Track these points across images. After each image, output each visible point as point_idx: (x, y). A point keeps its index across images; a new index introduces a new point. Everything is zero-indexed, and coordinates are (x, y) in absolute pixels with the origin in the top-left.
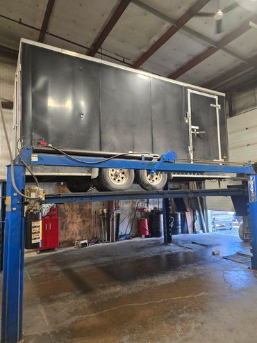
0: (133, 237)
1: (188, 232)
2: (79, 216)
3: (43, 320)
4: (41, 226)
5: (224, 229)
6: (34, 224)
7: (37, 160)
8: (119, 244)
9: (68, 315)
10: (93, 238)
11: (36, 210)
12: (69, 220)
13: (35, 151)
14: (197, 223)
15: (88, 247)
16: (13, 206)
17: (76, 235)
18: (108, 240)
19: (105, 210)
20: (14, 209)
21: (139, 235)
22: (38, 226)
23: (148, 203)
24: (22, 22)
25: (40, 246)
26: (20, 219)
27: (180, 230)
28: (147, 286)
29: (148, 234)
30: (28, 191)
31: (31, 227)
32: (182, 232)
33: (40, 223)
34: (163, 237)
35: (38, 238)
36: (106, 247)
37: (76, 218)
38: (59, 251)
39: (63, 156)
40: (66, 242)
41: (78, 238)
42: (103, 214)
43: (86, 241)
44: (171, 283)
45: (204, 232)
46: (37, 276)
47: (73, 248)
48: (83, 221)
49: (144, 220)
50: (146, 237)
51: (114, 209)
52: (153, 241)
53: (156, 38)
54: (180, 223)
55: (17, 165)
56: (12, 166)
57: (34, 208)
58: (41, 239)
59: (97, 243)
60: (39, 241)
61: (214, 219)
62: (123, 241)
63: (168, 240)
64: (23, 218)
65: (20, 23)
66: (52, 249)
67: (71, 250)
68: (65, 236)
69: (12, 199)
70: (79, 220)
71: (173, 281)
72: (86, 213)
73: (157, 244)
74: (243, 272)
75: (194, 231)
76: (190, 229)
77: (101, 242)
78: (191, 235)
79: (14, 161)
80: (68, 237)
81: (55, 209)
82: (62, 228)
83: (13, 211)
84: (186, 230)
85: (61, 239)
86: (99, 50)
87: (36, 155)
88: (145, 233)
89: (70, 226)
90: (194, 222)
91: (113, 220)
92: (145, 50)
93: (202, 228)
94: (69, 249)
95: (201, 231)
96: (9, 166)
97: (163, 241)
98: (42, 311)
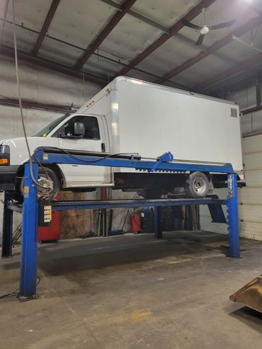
0: (125, 233)
4: (51, 210)
6: (46, 208)
7: (47, 158)
13: (46, 152)
21: (130, 230)
22: (48, 210)
24: (24, 26)
25: (49, 225)
30: (41, 182)
31: (43, 210)
33: (50, 207)
48: (77, 216)
50: (139, 232)
53: (150, 42)
57: (46, 196)
58: (50, 219)
65: (22, 27)
69: (30, 188)
70: (73, 214)
86: (96, 52)
87: (47, 155)
92: (140, 52)
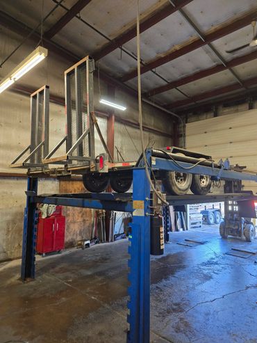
2: (80, 215)
7: (155, 163)
12: (70, 219)
15: (91, 247)
17: (76, 235)
18: (107, 240)
20: (147, 213)
26: (150, 224)
37: (77, 217)
38: (64, 253)
41: (79, 238)
43: (89, 242)
47: (75, 249)
48: (84, 221)
59: (97, 242)
69: (145, 203)
70: (80, 219)
72: (86, 213)
75: (177, 230)
76: (174, 228)
77: (101, 242)
78: (174, 232)
83: (146, 216)
89: (72, 226)
91: (112, 219)
94: (71, 250)
95: (182, 229)
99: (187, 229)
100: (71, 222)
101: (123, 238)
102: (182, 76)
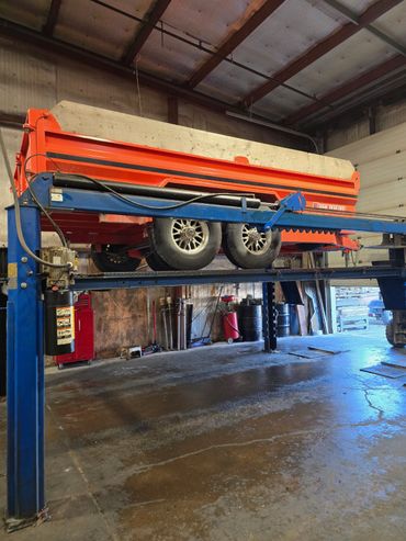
0: (214, 342)
1: (299, 334)
2: (127, 308)
3: (78, 474)
4: (72, 315)
5: (354, 329)
6: (60, 311)
7: (61, 199)
8: (192, 352)
9: (120, 464)
10: (150, 344)
11: (64, 288)
12: (110, 314)
13: (58, 184)
14: (315, 319)
15: (142, 357)
16: (20, 280)
17: (122, 339)
18: (175, 346)
19: (169, 299)
20: (24, 285)
21: (222, 338)
22: (67, 315)
23: (237, 288)
25: (73, 350)
26: (34, 304)
27: (287, 330)
28: (246, 415)
29: (237, 336)
30: (48, 254)
31: (55, 317)
32: (291, 334)
33: (71, 310)
34: (261, 340)
35: (67, 335)
36: (172, 357)
37: (121, 311)
38: (94, 365)
39: (107, 194)
40: (105, 350)
41: (126, 343)
42: (166, 305)
43: (139, 349)
44: (285, 410)
45: (324, 332)
46: (61, 404)
47: (117, 360)
48: (134, 317)
49: (232, 315)
50: (235, 341)
51: (184, 297)
52: (246, 347)
53: (256, 6)
54: (287, 318)
55: (26, 206)
56: (17, 208)
57: (60, 284)
58: (73, 337)
59: (157, 350)
60: (70, 341)
61: (340, 311)
62: (198, 348)
63: (271, 345)
64: (41, 303)
66: (85, 362)
67: (115, 363)
68: (105, 341)
69: (19, 267)
70: (127, 315)
71: (288, 407)
72: (137, 304)
73: (252, 352)
74: (396, 392)
75: (310, 332)
76: (304, 329)
77: (164, 349)
78: (304, 337)
79: (20, 199)
80: (109, 343)
81: (87, 298)
82: (99, 328)
83: (21, 289)
84: (296, 330)
85: (98, 344)
86: (158, 25)
87: (60, 191)
88: (233, 335)
89: (112, 325)
90: (309, 317)
91: (182, 314)
93: (322, 327)
94: (111, 361)
95: (321, 332)
96: (10, 209)
97: (262, 347)
98: (76, 461)
99: (331, 332)
100: (111, 319)
101: (206, 344)
102: (290, 59)
